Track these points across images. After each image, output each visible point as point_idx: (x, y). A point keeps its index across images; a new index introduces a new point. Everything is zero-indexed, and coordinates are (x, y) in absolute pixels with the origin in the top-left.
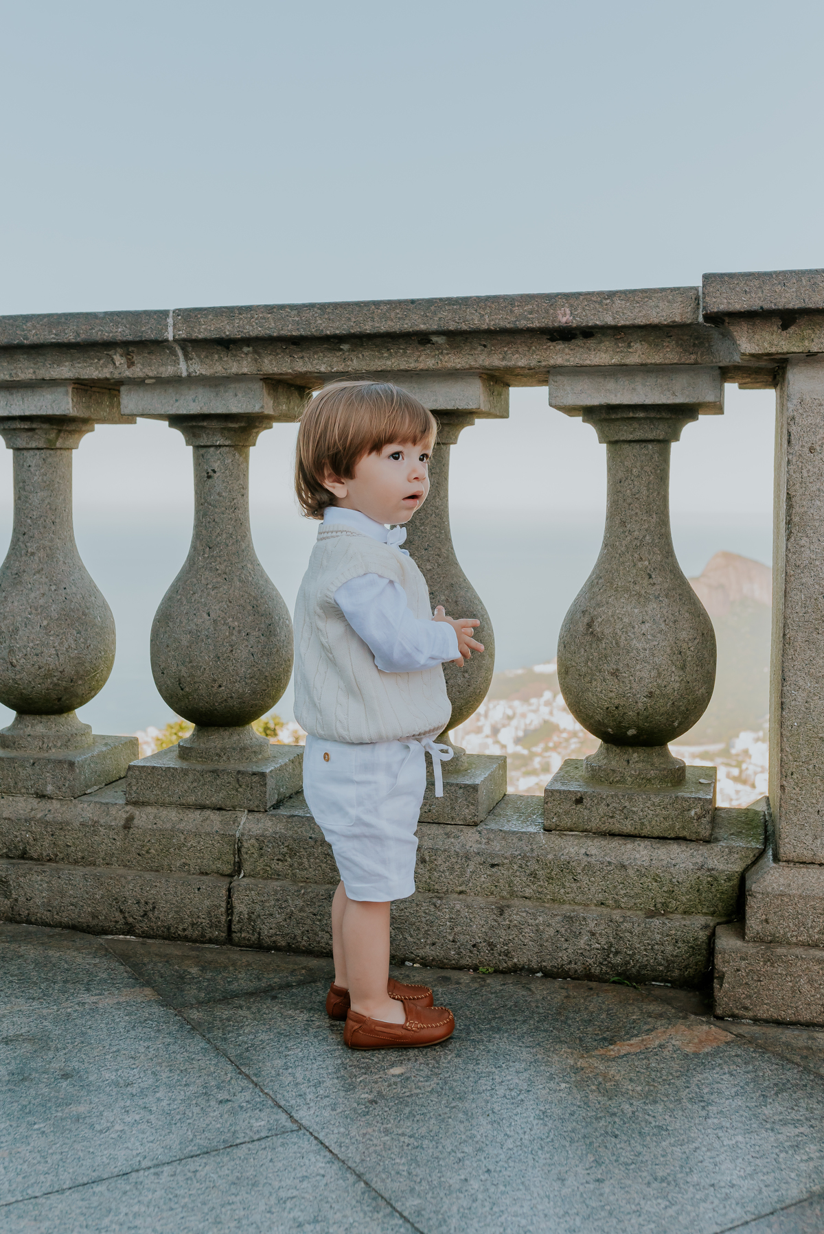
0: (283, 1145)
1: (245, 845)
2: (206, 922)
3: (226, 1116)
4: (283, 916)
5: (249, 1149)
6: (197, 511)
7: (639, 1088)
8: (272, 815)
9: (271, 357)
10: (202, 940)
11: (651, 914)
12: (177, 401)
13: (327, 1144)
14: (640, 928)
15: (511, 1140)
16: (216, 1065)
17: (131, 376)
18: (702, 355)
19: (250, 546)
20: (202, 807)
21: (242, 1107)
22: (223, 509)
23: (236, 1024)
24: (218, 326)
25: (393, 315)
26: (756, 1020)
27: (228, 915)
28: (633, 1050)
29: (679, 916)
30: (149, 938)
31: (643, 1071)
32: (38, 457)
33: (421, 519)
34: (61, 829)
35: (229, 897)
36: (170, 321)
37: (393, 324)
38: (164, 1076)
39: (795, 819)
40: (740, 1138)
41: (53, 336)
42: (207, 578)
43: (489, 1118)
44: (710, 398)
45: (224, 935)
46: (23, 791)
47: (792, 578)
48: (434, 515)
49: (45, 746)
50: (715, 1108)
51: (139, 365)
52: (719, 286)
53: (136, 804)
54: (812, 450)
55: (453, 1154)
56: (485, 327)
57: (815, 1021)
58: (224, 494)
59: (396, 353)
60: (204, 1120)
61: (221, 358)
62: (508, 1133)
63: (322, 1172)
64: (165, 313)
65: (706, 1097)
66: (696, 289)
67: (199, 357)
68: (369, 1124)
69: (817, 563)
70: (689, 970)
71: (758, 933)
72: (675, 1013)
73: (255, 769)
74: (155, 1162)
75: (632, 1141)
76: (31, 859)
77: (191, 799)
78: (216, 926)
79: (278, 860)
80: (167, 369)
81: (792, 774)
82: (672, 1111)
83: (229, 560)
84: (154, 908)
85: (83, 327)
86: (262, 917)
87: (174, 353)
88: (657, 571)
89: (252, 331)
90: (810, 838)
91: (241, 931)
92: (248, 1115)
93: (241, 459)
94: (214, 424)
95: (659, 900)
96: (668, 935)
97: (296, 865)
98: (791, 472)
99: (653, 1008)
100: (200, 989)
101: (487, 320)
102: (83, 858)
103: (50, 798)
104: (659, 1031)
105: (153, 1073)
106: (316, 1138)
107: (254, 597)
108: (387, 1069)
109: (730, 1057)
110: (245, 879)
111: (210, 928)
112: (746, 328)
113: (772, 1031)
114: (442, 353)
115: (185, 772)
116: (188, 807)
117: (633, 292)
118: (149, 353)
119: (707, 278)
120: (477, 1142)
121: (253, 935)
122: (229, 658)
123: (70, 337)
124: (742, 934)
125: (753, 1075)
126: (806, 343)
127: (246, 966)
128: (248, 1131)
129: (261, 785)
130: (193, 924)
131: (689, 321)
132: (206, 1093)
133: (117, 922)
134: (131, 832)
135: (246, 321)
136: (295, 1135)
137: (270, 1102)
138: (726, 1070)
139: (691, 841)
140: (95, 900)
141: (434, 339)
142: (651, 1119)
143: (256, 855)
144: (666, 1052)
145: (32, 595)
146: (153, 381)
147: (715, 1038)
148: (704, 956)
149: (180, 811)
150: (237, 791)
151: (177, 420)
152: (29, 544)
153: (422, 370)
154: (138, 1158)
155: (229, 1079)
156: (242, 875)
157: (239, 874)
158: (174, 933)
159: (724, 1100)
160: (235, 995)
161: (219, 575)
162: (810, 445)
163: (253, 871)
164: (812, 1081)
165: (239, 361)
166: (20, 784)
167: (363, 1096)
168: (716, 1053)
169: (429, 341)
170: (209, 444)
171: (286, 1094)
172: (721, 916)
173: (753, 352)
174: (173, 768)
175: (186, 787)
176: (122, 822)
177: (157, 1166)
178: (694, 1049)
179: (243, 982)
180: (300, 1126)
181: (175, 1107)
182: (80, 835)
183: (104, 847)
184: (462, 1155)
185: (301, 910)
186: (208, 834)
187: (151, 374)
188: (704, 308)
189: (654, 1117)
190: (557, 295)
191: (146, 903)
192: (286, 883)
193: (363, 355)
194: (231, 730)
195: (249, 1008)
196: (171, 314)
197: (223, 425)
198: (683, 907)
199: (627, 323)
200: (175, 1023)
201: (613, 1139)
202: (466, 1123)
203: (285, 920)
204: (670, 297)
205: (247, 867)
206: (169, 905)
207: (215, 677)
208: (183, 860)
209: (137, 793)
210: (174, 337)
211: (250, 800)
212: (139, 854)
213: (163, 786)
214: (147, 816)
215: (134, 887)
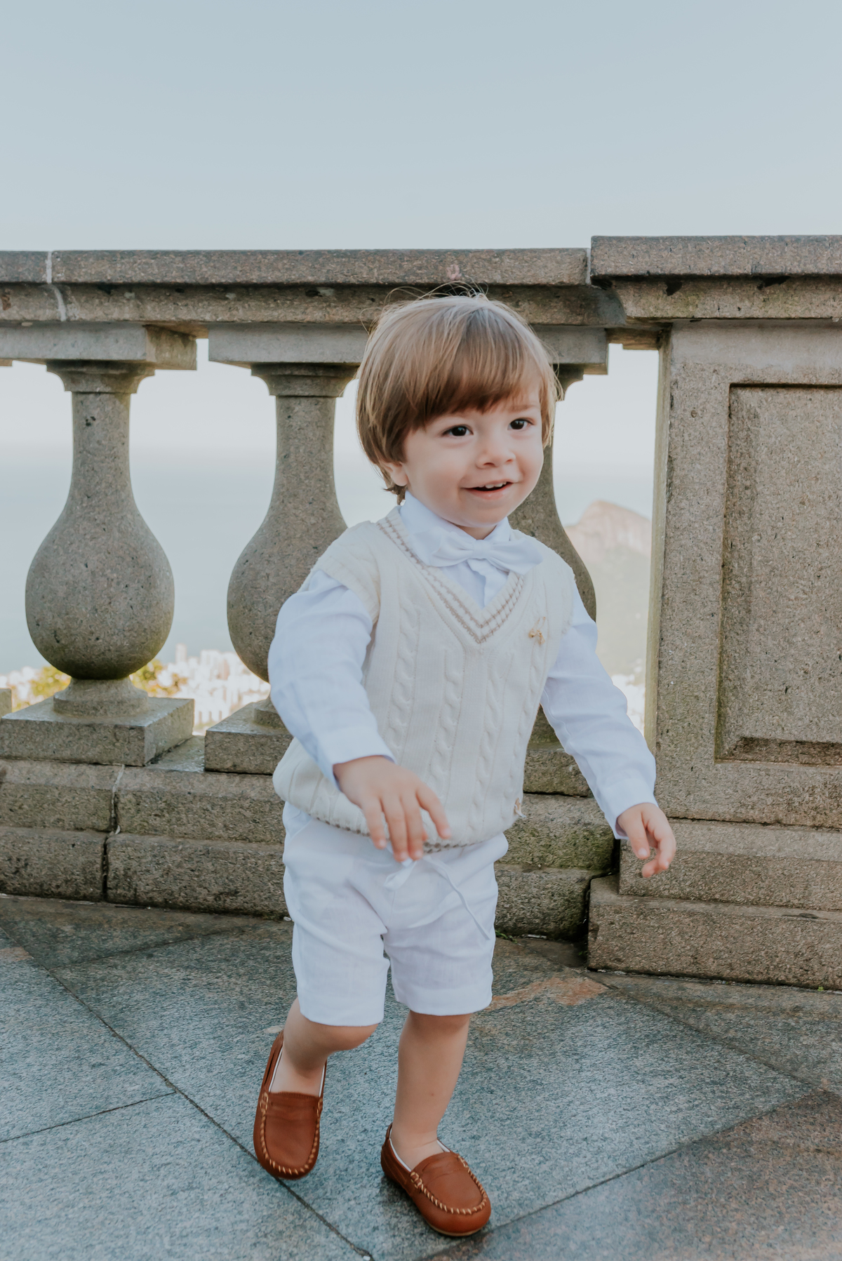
0: (157, 1109)
1: (122, 800)
2: (80, 879)
3: (99, 1081)
4: (160, 872)
5: (123, 1115)
6: (75, 460)
7: (515, 1043)
8: (150, 770)
9: (154, 304)
10: (76, 896)
11: (529, 868)
12: (55, 345)
13: (202, 1108)
14: (518, 882)
15: (388, 1099)
16: (89, 1028)
17: (6, 318)
18: (588, 317)
19: (129, 495)
20: (78, 762)
21: (115, 1071)
22: (103, 457)
23: (111, 984)
24: (99, 270)
25: (280, 265)
26: (628, 972)
27: (103, 873)
28: (509, 1004)
29: (556, 870)
30: (21, 895)
31: (518, 1024)
33: (306, 473)
35: (105, 853)
36: (49, 263)
37: (280, 274)
38: (35, 1039)
39: (669, 775)
40: (612, 1091)
42: (85, 528)
43: (366, 1076)
44: (595, 359)
45: (99, 891)
47: (672, 540)
48: (319, 469)
50: (588, 1061)
51: (15, 307)
52: (607, 249)
53: (8, 758)
54: (693, 414)
55: (330, 1114)
56: (373, 281)
57: (685, 971)
58: (103, 442)
59: (283, 304)
60: (76, 1085)
61: (101, 303)
62: (385, 1091)
63: (197, 1136)
64: (43, 255)
65: (580, 1050)
66: (584, 250)
67: (79, 301)
68: (245, 1086)
69: (696, 525)
70: (564, 922)
71: (632, 887)
72: (550, 965)
73: (134, 723)
74: (24, 1131)
75: (508, 1097)
77: (67, 753)
78: (91, 883)
79: (156, 815)
80: (44, 314)
81: (668, 732)
82: (547, 1064)
83: (109, 510)
84: (26, 865)
86: (139, 874)
87: (52, 296)
88: (541, 530)
89: (135, 276)
90: (683, 793)
91: (117, 887)
92: (122, 1079)
93: (122, 406)
94: (95, 370)
95: (536, 854)
96: (544, 889)
97: (174, 820)
98: (673, 435)
99: (529, 960)
100: (73, 948)
101: (376, 274)
104: (534, 984)
105: (24, 1038)
106: (192, 1102)
107: (134, 549)
108: (265, 1028)
109: (603, 1009)
110: (121, 835)
111: (84, 884)
112: (632, 292)
113: (644, 982)
114: (329, 306)
115: (60, 726)
116: (63, 761)
117: (522, 251)
118: (26, 295)
119: (595, 240)
120: (354, 1101)
121: (129, 891)
122: (107, 611)
124: (616, 888)
125: (625, 1027)
126: (691, 308)
127: (122, 923)
128: (121, 1096)
129: (139, 740)
130: (67, 881)
131: (577, 283)
132: (78, 1057)
135: (128, 266)
136: (170, 1099)
137: (144, 1065)
138: (600, 1022)
139: (568, 795)
141: (322, 291)
142: (526, 1074)
143: (132, 811)
144: (541, 1006)
146: (30, 324)
147: (590, 991)
148: (579, 909)
149: (55, 766)
150: (114, 745)
151: (56, 365)
153: (309, 322)
154: (7, 1128)
155: (102, 1041)
156: (118, 830)
157: (115, 829)
158: (47, 890)
159: (597, 1052)
160: (110, 954)
161: (98, 525)
162: (691, 409)
163: (130, 826)
164: (682, 1031)
165: (120, 306)
167: (239, 1057)
168: (590, 1005)
169: (317, 293)
170: (88, 390)
171: (161, 1056)
172: (596, 869)
173: (639, 315)
174: (48, 722)
175: (61, 741)
177: (26, 1135)
178: (568, 1002)
179: (119, 940)
180: (176, 1090)
181: (46, 1072)
184: (340, 1115)
185: (179, 866)
186: (83, 789)
187: (28, 317)
188: (592, 271)
189: (529, 1071)
190: (447, 251)
191: (18, 860)
192: (164, 839)
193: (249, 305)
194: (109, 683)
195: (124, 967)
196: (50, 256)
197: (102, 371)
198: (560, 861)
199: (516, 282)
200: (47, 984)
201: (489, 1095)
202: (344, 1082)
203: (162, 876)
204: (559, 258)
205: (123, 822)
206: (41, 861)
207: (93, 629)
208: (58, 816)
209: (10, 748)
210: (53, 279)
211: (127, 755)
212: (11, 810)
213: (37, 740)
214: (20, 771)
215: (6, 843)
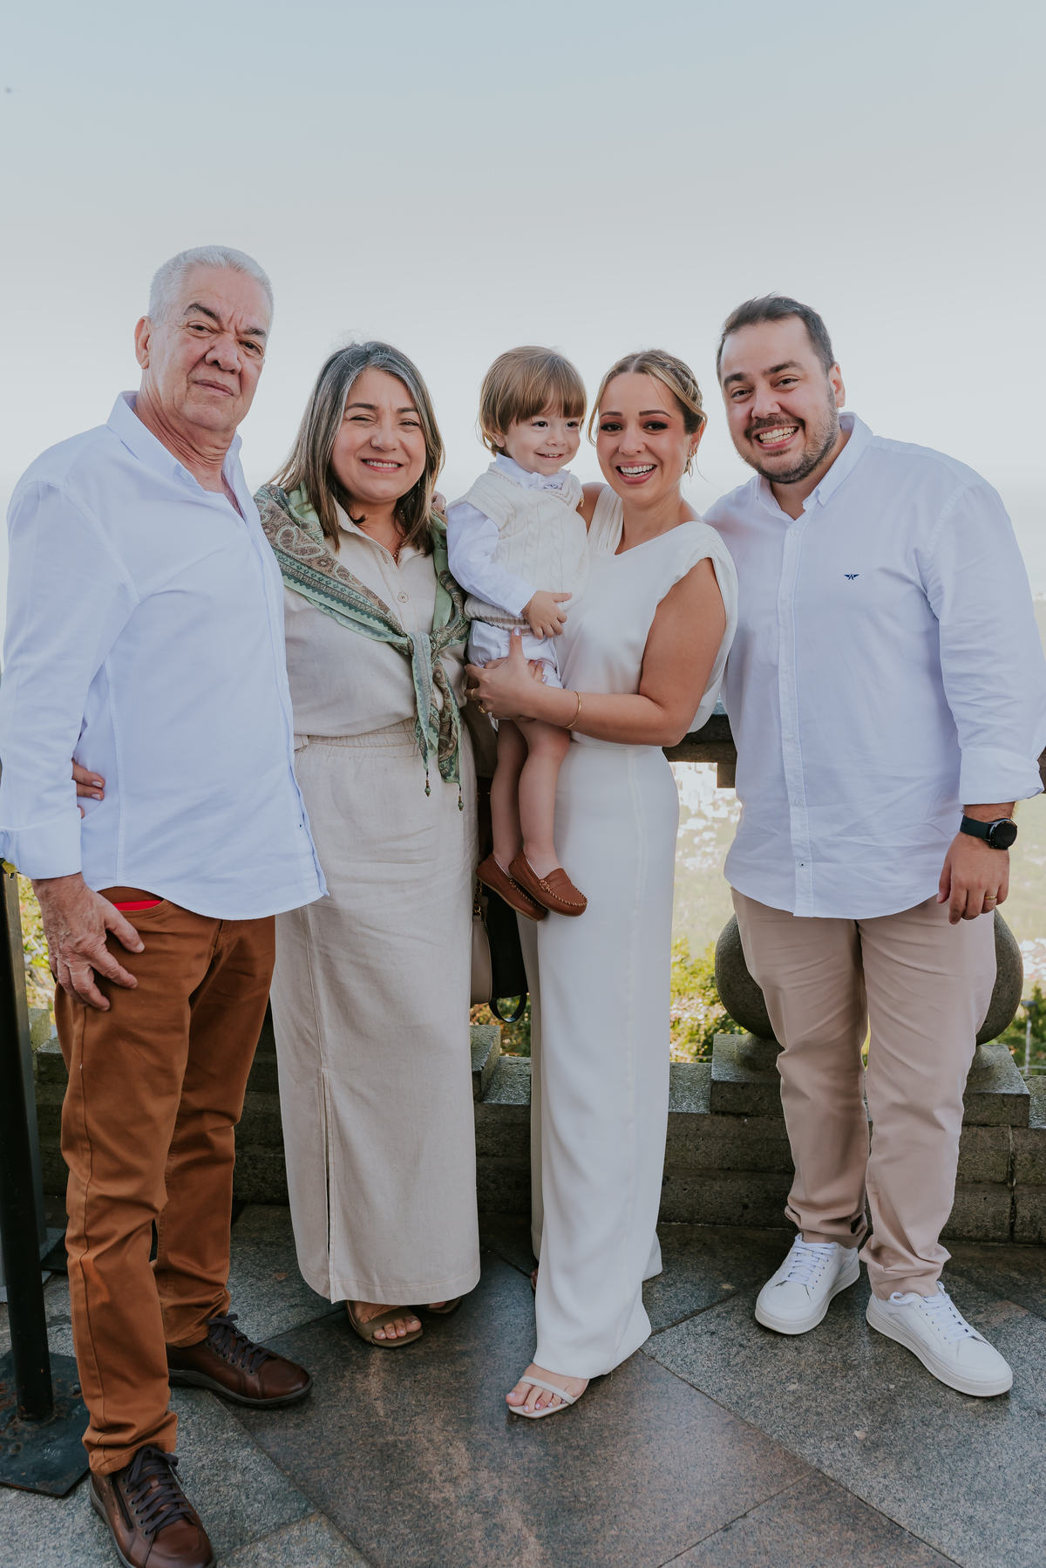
1: (1019, 1158)
2: (989, 1225)
10: (985, 1239)
27: (1011, 1219)
35: (1013, 1203)
45: (1007, 1235)
78: (1000, 1228)
91: (1023, 1231)
111: (993, 1229)
121: (1034, 1233)
129: (1025, 1105)
130: (977, 1227)
143: (1028, 1166)
150: (1001, 1110)
156: (1015, 1183)
157: (1011, 1181)
163: (1024, 1178)
186: (983, 1150)
205: (1019, 1176)
211: (1014, 1117)
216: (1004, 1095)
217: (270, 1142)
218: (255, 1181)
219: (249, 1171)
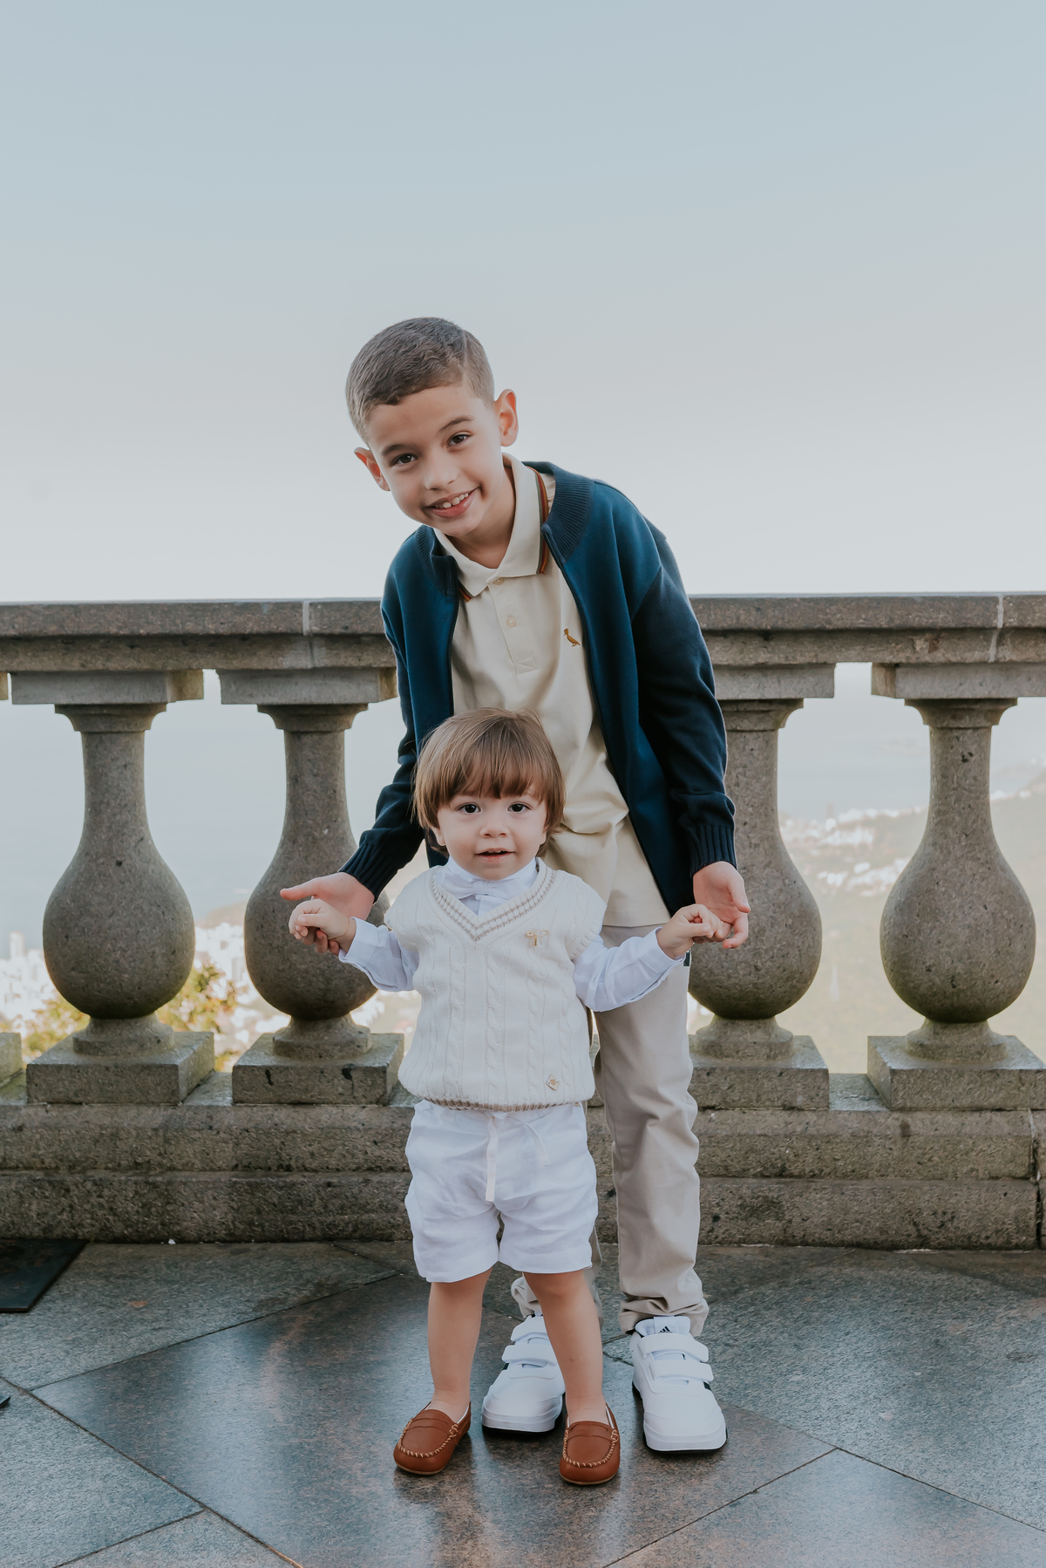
1: (1043, 1145)
2: (1012, 1228)
10: (1009, 1246)
12: (961, 684)
17: (924, 661)
20: (980, 1109)
27: (1037, 1218)
30: (946, 1249)
32: (761, 739)
34: (828, 1142)
35: (1039, 1199)
36: (1000, 608)
41: (861, 621)
45: (1033, 1239)
46: (768, 1103)
49: (773, 1053)
51: (943, 651)
53: (902, 1110)
67: (1012, 642)
76: (791, 1176)
77: (966, 1102)
78: (1024, 1231)
84: (953, 1217)
85: (899, 612)
87: (988, 639)
102: (853, 1171)
103: (800, 1110)
111: (1016, 1233)
116: (963, 1110)
118: (961, 639)
122: (1007, 952)
123: (883, 623)
130: (997, 1232)
133: (909, 1235)
134: (910, 1141)
140: (884, 1214)
145: (771, 892)
149: (956, 1115)
150: (1019, 1089)
152: (751, 835)
156: (1039, 1178)
157: (1034, 1177)
158: (976, 1242)
166: (764, 1097)
175: (960, 1090)
176: (898, 1131)
182: (851, 1147)
183: (878, 1158)
186: (999, 1137)
191: (944, 1213)
196: (1001, 600)
205: (1044, 1168)
206: (970, 1213)
207: (994, 972)
208: (971, 1166)
209: (904, 1099)
210: (1004, 625)
211: (1034, 1099)
212: (919, 1163)
213: (935, 1089)
214: (923, 1123)
215: (931, 1197)
216: (1021, 1071)
217: (119, 1165)
218: (100, 1213)
219: (94, 1200)
